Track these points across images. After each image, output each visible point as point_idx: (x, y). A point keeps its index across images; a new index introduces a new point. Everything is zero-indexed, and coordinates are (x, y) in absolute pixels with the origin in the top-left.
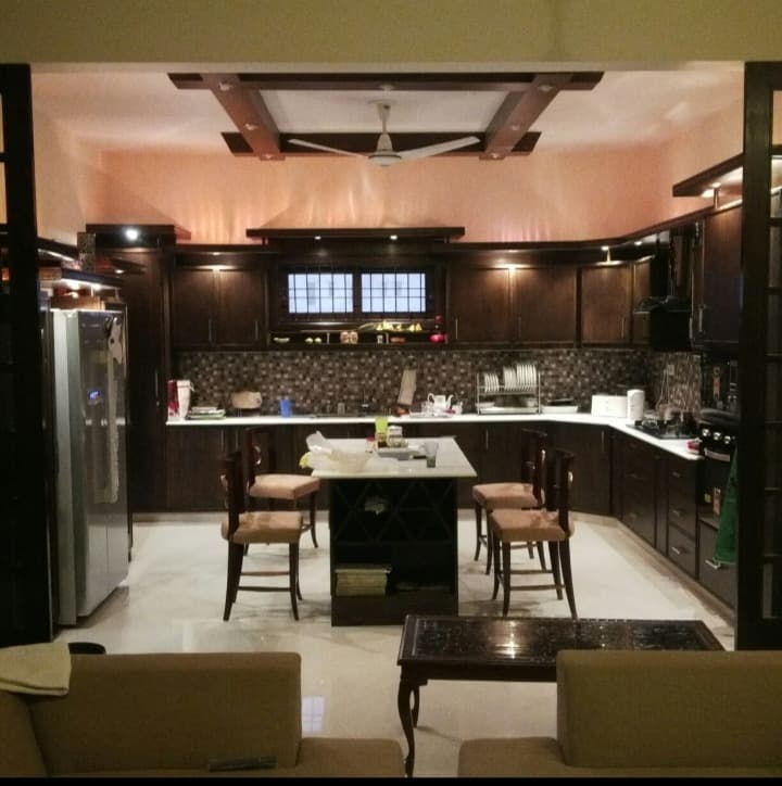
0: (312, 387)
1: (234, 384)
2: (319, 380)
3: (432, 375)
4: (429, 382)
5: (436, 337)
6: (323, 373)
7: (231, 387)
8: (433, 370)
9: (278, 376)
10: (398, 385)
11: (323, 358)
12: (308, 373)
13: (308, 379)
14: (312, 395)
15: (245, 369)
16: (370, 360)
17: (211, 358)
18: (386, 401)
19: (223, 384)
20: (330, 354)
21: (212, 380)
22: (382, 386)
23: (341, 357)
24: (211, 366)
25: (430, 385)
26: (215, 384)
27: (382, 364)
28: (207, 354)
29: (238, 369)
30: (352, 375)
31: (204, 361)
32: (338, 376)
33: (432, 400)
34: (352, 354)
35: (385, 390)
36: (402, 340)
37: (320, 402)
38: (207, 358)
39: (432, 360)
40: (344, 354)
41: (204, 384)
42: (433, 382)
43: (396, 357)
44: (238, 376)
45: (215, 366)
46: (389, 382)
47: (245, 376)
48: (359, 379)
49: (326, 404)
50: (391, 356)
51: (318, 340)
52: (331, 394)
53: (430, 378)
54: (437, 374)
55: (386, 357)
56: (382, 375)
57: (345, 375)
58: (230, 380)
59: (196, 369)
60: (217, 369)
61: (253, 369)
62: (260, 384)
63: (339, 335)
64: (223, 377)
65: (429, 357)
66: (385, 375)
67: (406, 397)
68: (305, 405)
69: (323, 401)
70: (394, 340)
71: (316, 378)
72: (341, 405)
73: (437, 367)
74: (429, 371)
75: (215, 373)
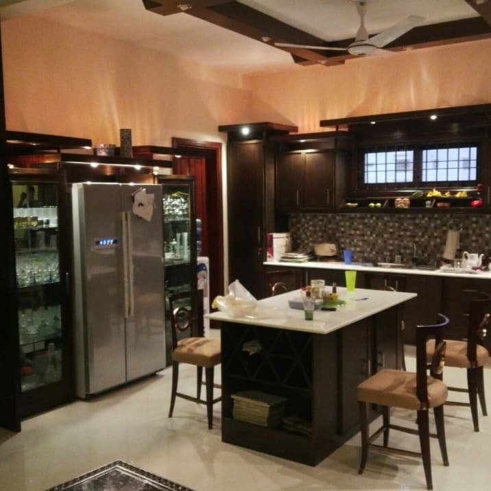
0: (377, 241)
1: (322, 237)
2: (382, 236)
3: (476, 236)
4: (473, 241)
5: (476, 203)
6: (385, 231)
7: (320, 239)
8: (478, 231)
9: (353, 232)
10: (444, 243)
11: (386, 218)
12: (374, 230)
13: (374, 236)
14: (377, 247)
15: (330, 226)
16: (423, 222)
17: (308, 218)
18: (435, 256)
19: (315, 236)
20: (391, 216)
21: (308, 234)
22: (432, 243)
23: (400, 218)
24: (308, 223)
25: (474, 244)
26: (310, 236)
27: (432, 225)
28: (306, 214)
29: (325, 226)
30: (408, 233)
31: (303, 220)
32: (397, 233)
33: (466, 257)
34: (409, 216)
35: (435, 246)
36: (446, 205)
37: (382, 253)
38: (306, 218)
39: (477, 222)
40: (402, 216)
41: (304, 236)
42: (476, 241)
43: (445, 219)
44: (325, 231)
45: (311, 223)
46: (438, 240)
47: (330, 231)
48: (413, 236)
49: (387, 255)
50: (441, 219)
51: (379, 205)
52: (391, 248)
53: (474, 238)
54: (481, 235)
55: (436, 219)
56: (433, 234)
57: (402, 233)
58: (320, 234)
59: (299, 225)
60: (312, 226)
61: (335, 226)
62: (340, 237)
63: (394, 200)
64: (315, 232)
65: (474, 219)
66: (436, 234)
67: (449, 253)
68: (371, 255)
69: (385, 253)
70: (439, 205)
71: (379, 235)
72: (398, 257)
73: (481, 229)
74: (474, 231)
75: (311, 228)
